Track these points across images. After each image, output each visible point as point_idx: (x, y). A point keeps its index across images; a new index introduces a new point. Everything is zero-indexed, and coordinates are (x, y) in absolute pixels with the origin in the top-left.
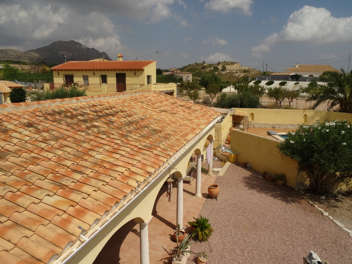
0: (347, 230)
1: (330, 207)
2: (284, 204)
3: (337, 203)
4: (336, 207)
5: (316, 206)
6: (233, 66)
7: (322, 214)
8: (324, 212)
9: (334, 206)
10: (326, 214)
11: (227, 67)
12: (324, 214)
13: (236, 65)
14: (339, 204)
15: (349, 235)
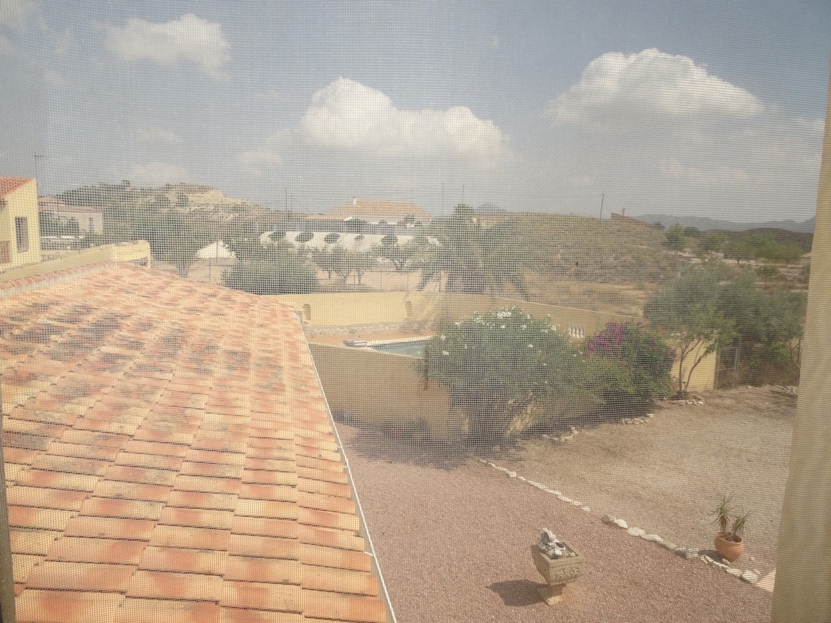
0: (552, 491)
1: (513, 462)
2: (443, 474)
3: (520, 453)
4: (520, 459)
5: (494, 465)
6: (204, 195)
7: (508, 476)
8: (510, 473)
9: (517, 460)
10: (513, 474)
11: (191, 197)
12: (511, 476)
13: (212, 192)
14: (522, 454)
15: (558, 499)
